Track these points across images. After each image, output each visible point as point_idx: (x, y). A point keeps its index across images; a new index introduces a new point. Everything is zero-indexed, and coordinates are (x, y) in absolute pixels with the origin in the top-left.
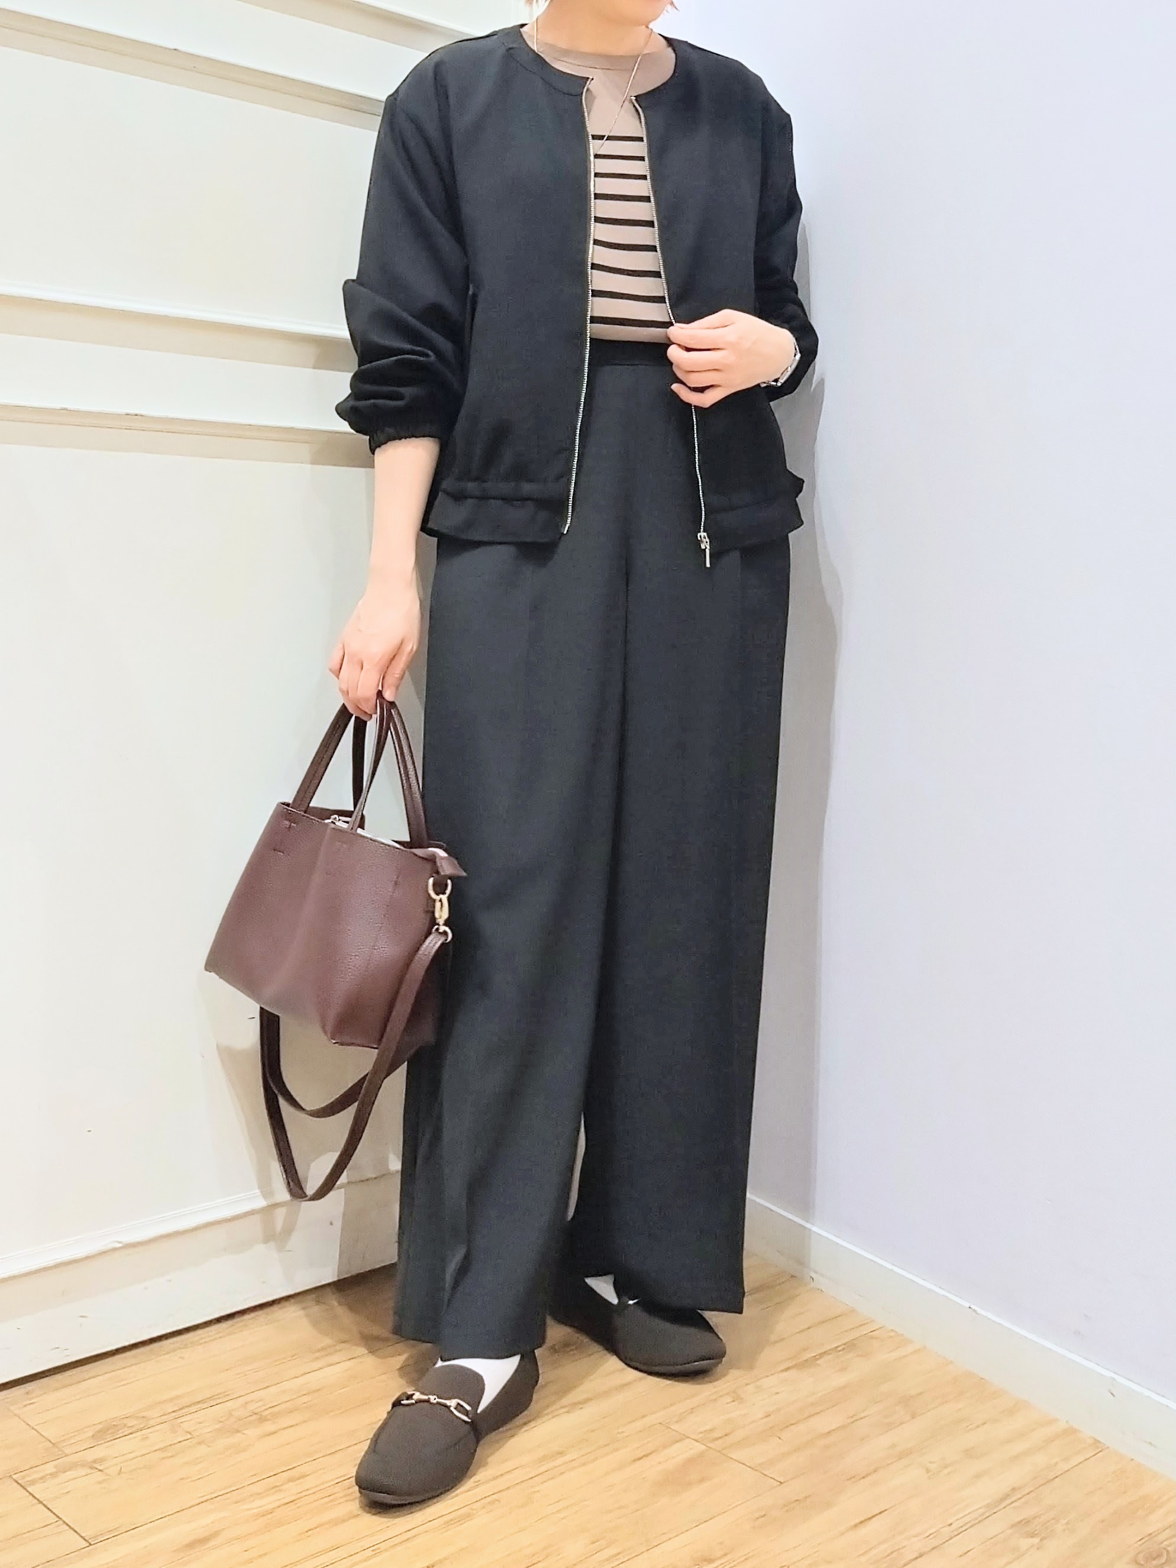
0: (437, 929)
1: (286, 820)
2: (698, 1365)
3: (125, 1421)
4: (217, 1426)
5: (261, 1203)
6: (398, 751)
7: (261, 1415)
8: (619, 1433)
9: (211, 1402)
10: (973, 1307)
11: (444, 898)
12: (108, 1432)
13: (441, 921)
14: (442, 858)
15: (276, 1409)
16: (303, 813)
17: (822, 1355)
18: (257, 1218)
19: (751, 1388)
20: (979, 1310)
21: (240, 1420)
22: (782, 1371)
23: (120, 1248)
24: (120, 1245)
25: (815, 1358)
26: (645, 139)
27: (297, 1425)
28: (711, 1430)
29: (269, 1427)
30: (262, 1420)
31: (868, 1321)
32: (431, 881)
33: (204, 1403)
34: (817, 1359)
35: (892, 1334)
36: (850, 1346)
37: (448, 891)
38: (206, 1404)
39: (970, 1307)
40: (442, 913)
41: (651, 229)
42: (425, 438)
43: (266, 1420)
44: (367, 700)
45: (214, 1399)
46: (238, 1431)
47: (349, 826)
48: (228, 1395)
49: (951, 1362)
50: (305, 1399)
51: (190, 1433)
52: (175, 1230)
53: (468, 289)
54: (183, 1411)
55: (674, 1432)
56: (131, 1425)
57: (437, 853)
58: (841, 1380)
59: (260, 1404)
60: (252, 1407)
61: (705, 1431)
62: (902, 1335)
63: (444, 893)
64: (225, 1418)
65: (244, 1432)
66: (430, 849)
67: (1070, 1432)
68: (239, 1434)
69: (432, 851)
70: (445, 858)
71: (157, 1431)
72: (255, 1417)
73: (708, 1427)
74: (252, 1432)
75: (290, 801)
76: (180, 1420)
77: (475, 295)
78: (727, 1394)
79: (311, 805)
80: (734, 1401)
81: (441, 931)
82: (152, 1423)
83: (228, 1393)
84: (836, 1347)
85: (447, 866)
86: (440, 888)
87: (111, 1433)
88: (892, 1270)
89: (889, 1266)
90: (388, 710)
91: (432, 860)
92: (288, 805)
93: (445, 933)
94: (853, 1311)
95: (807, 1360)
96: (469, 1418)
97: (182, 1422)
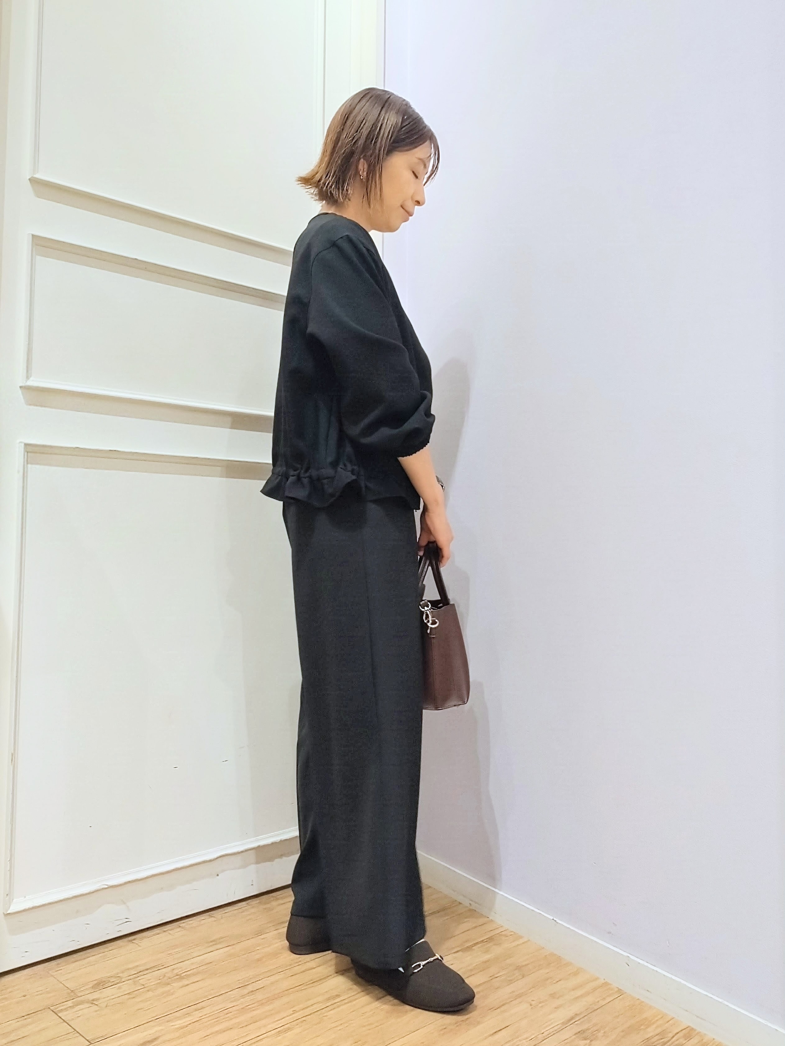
3: (109, 979)
4: (158, 982)
5: (170, 868)
7: (181, 976)
9: (155, 969)
10: (555, 919)
12: (100, 985)
15: (188, 973)
17: (477, 943)
20: (558, 921)
21: (169, 978)
22: (454, 953)
23: (107, 888)
24: (107, 886)
27: (199, 981)
29: (185, 982)
30: (182, 978)
31: (499, 926)
33: (151, 969)
34: (473, 946)
35: (512, 933)
36: (490, 939)
39: (553, 919)
43: (184, 979)
45: (156, 967)
46: (168, 984)
48: (163, 965)
49: (543, 948)
50: (204, 967)
51: (143, 985)
52: (136, 878)
54: (140, 974)
56: (112, 981)
58: (487, 957)
59: (180, 970)
60: (175, 972)
62: (518, 934)
64: (162, 977)
65: (172, 985)
67: (605, 984)
68: (169, 986)
71: (126, 984)
72: (177, 977)
74: (176, 985)
76: (139, 978)
82: (123, 980)
83: (164, 964)
84: (483, 940)
87: (102, 985)
95: (468, 947)
97: (140, 980)
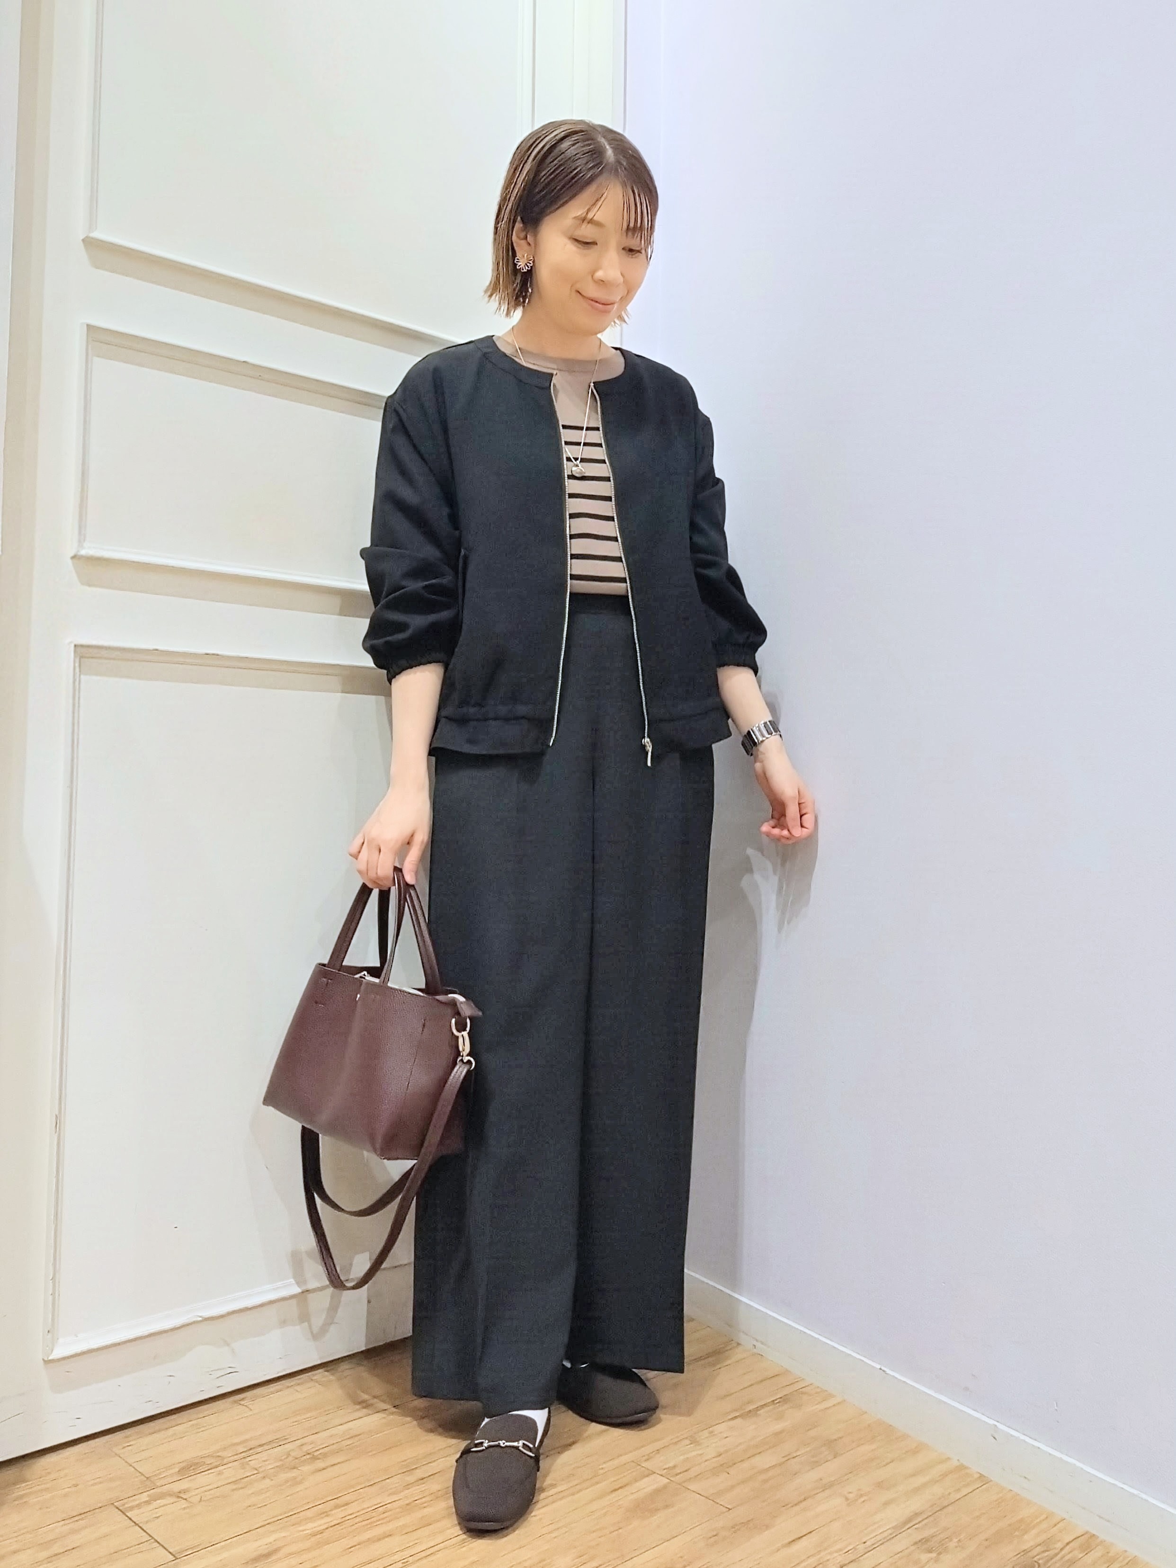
0: (462, 1060)
1: (325, 978)
2: (640, 1416)
3: (203, 1460)
4: (278, 1464)
5: (297, 1290)
6: (415, 921)
7: (313, 1455)
8: (600, 1469)
9: (273, 1444)
10: (883, 1368)
11: (465, 1034)
12: (190, 1468)
13: (465, 1053)
14: (461, 1003)
15: (325, 1450)
16: (337, 971)
17: (762, 1407)
18: (294, 1302)
19: (706, 1433)
20: (888, 1371)
21: (296, 1458)
22: (730, 1420)
23: (200, 1321)
24: (201, 1319)
25: (757, 1409)
26: (601, 429)
27: (343, 1462)
28: (675, 1467)
29: (320, 1464)
30: (315, 1458)
31: (799, 1380)
32: (453, 1021)
33: (268, 1445)
34: (758, 1410)
35: (819, 1390)
36: (784, 1400)
37: (468, 1029)
38: (269, 1446)
39: (881, 1369)
40: (465, 1046)
41: (610, 502)
42: (432, 664)
43: (317, 1459)
44: (386, 878)
45: (275, 1442)
46: (294, 1468)
47: (380, 981)
48: (286, 1439)
49: (866, 1413)
50: (349, 1442)
51: (256, 1469)
53: (460, 552)
54: (251, 1452)
55: (644, 1469)
56: (208, 1463)
57: (457, 999)
58: (778, 1427)
59: (312, 1446)
60: (305, 1448)
61: (668, 1468)
62: (827, 1391)
63: (465, 1030)
64: (284, 1457)
65: (299, 1468)
66: (450, 995)
67: (961, 1468)
68: (295, 1470)
69: (451, 997)
70: (464, 1002)
71: (230, 1468)
72: (308, 1456)
73: (671, 1465)
74: (306, 1468)
75: (326, 962)
76: (249, 1459)
77: (466, 558)
78: (687, 1438)
79: (343, 964)
80: (691, 1444)
81: (465, 1061)
82: (225, 1461)
83: (287, 1437)
84: (773, 1401)
85: (467, 1009)
86: (461, 1027)
87: (194, 1469)
88: (818, 1339)
89: (817, 1336)
90: (406, 888)
91: (454, 1004)
92: (324, 965)
93: (469, 1062)
94: (786, 1372)
95: (750, 1411)
96: (533, 1453)
97: (250, 1461)
